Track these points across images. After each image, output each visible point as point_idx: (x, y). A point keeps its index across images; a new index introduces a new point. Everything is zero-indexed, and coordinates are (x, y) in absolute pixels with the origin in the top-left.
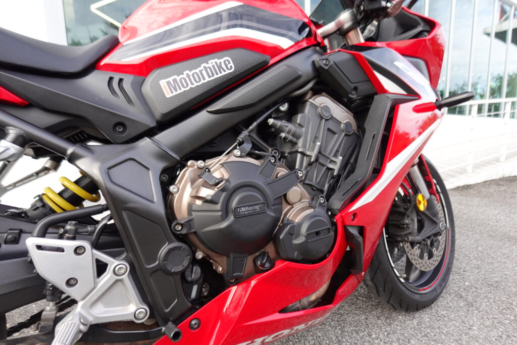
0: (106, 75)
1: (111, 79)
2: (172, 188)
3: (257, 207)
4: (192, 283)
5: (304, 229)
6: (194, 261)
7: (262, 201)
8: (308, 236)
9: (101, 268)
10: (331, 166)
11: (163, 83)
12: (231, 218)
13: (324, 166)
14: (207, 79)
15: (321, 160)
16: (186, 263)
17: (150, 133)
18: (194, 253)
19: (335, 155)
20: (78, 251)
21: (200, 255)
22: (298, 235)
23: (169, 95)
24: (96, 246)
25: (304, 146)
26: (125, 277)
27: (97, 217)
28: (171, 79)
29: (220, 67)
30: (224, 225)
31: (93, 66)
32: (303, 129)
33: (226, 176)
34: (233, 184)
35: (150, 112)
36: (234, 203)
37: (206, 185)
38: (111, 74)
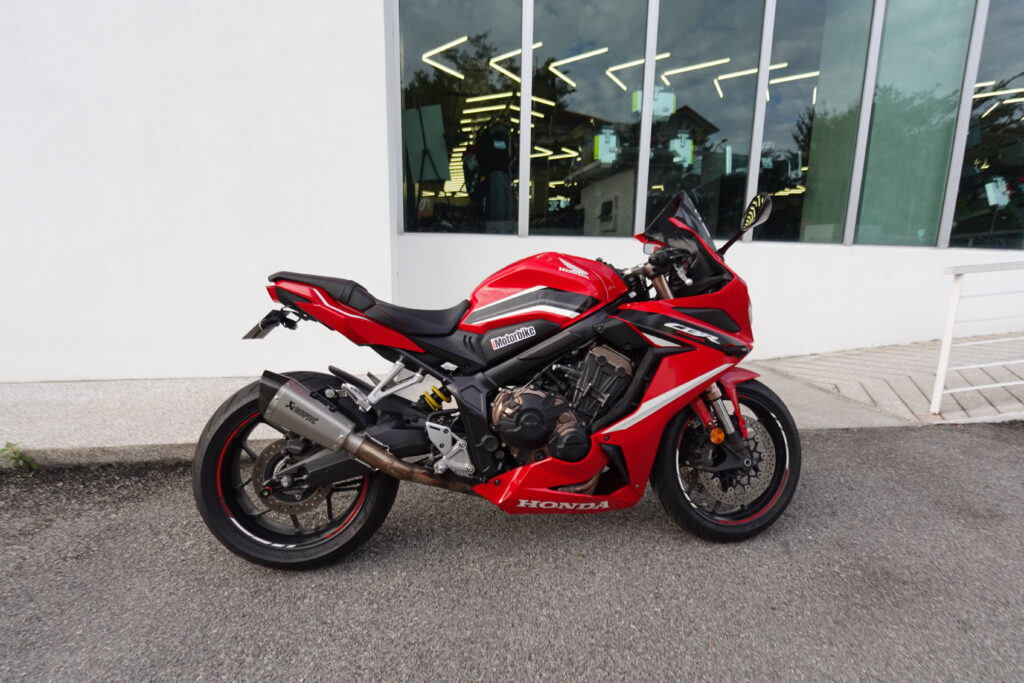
0: (463, 333)
1: (465, 337)
2: (492, 404)
3: (535, 423)
4: (499, 461)
5: (565, 440)
6: (500, 448)
7: (539, 419)
8: (566, 445)
9: (454, 442)
10: (600, 400)
11: (493, 341)
12: (520, 427)
13: (595, 398)
14: (518, 340)
15: (594, 395)
16: (495, 448)
17: (483, 370)
18: (501, 443)
19: (606, 392)
20: (446, 431)
21: (504, 445)
22: (561, 443)
23: (495, 349)
24: (453, 430)
25: (581, 384)
26: (465, 448)
27: (453, 415)
28: (497, 339)
29: (527, 333)
30: (516, 430)
31: (457, 327)
32: (582, 373)
33: (521, 403)
34: (524, 408)
35: (484, 357)
36: (523, 419)
37: (510, 407)
38: (465, 333)
